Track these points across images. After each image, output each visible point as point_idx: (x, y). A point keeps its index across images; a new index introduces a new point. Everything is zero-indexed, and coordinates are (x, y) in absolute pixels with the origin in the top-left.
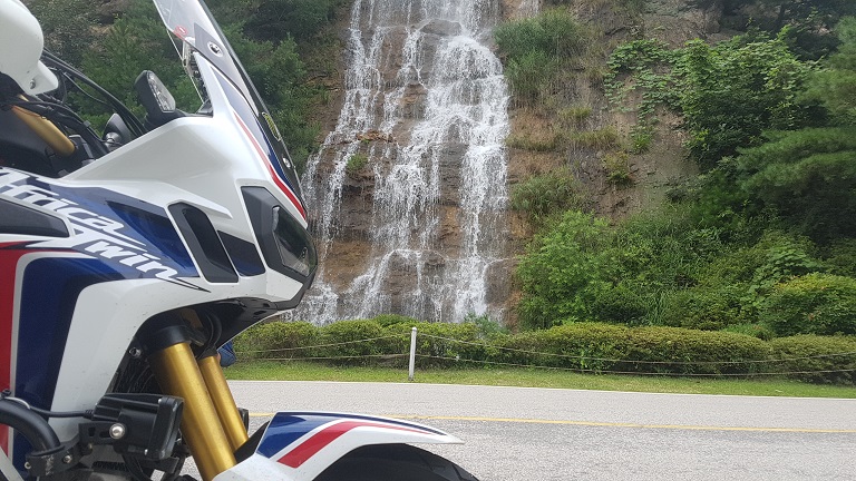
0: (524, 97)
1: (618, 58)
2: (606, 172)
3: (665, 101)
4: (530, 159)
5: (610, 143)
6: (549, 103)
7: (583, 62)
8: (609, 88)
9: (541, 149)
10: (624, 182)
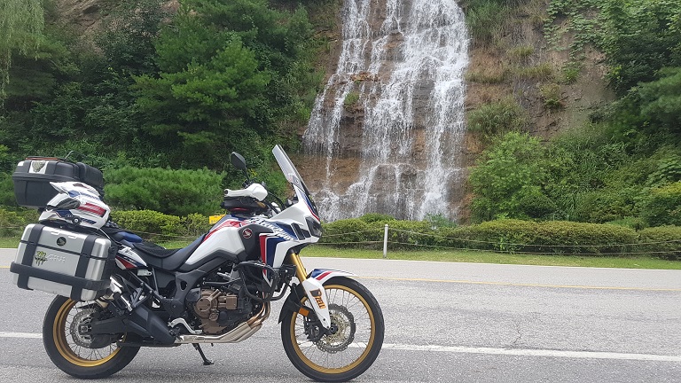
0: (481, 39)
1: (555, 6)
2: (542, 99)
3: (592, 41)
4: (483, 91)
5: (546, 76)
6: (500, 44)
7: (527, 10)
8: (547, 31)
9: (493, 82)
10: (556, 107)
